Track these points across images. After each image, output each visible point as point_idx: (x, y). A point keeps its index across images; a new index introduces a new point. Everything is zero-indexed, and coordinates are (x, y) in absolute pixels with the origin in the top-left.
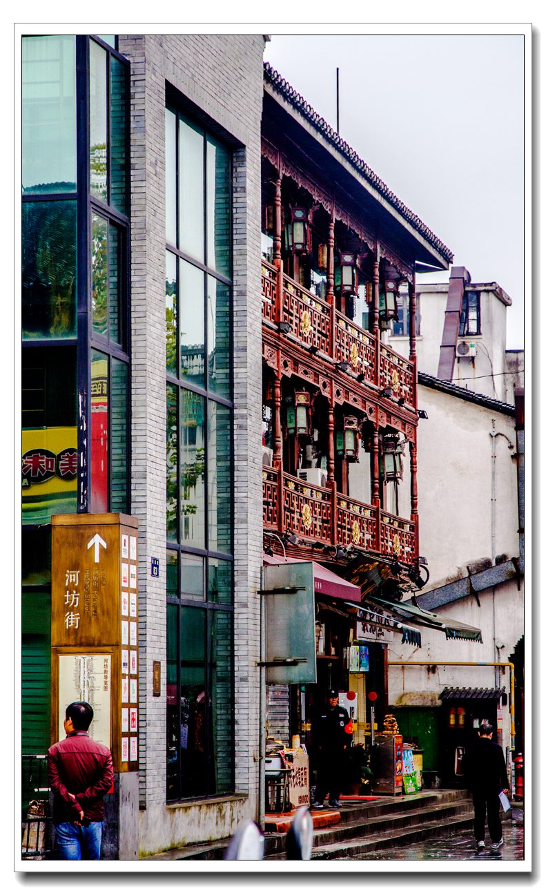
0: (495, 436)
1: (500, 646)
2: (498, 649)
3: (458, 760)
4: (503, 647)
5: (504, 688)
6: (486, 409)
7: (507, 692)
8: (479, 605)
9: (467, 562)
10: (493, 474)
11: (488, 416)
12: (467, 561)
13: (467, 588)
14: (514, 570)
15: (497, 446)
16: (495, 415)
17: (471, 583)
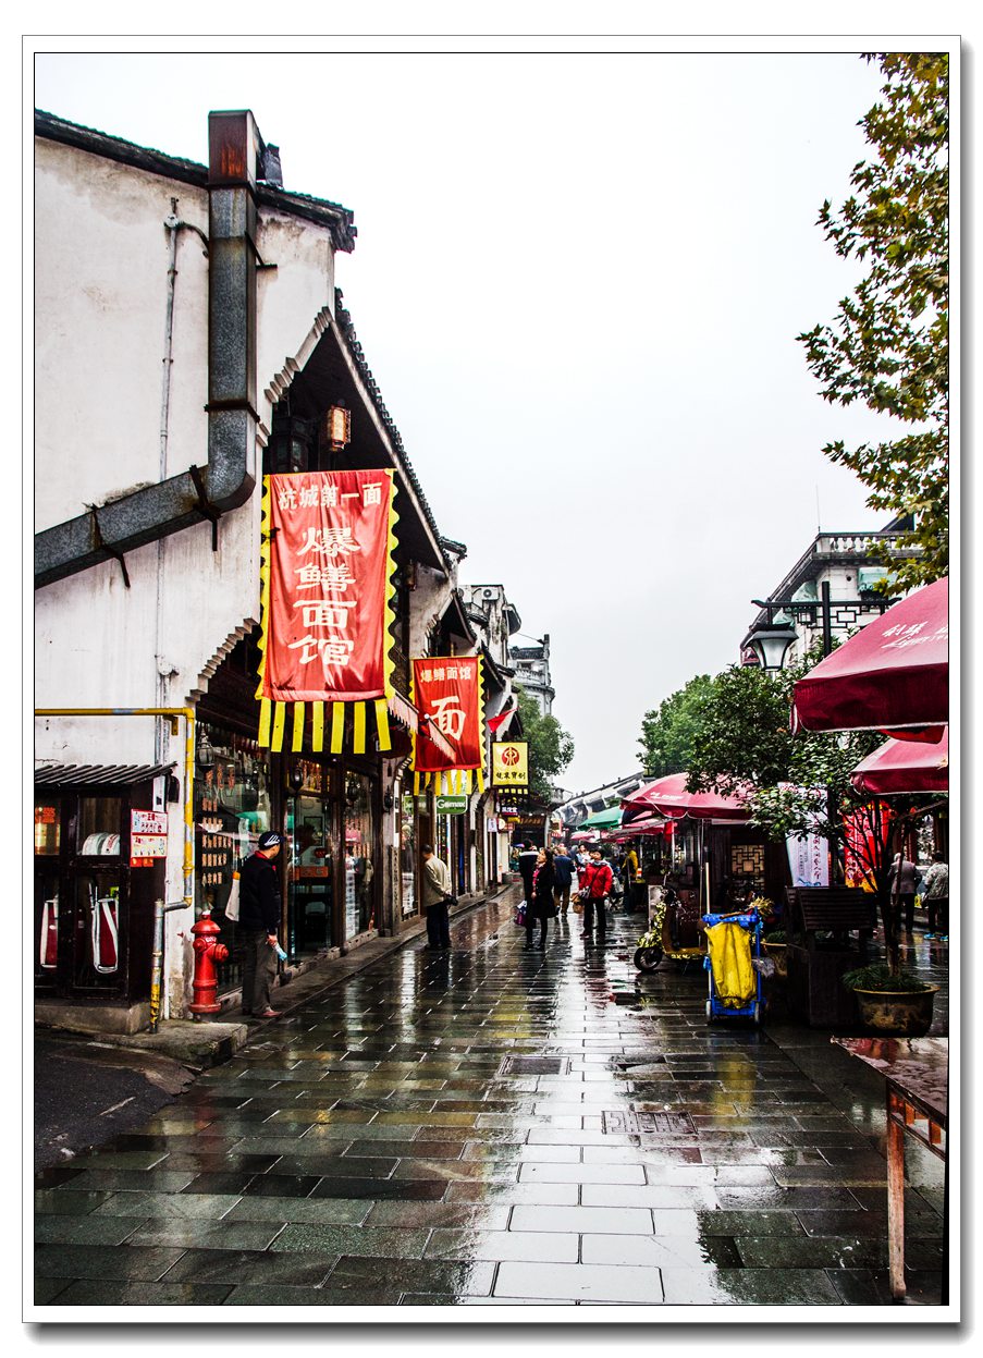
0: (177, 231)
1: (166, 670)
2: (162, 677)
3: (49, 930)
4: (174, 673)
5: (175, 764)
6: (160, 178)
7: (178, 773)
8: (127, 584)
9: (107, 494)
10: (171, 305)
11: (164, 193)
12: (107, 490)
13: (90, 537)
14: (196, 496)
15: (181, 251)
16: (177, 189)
17: (97, 524)
